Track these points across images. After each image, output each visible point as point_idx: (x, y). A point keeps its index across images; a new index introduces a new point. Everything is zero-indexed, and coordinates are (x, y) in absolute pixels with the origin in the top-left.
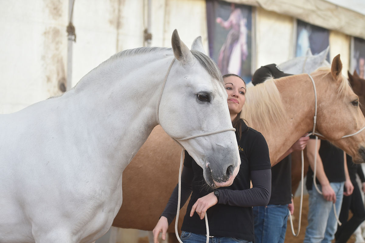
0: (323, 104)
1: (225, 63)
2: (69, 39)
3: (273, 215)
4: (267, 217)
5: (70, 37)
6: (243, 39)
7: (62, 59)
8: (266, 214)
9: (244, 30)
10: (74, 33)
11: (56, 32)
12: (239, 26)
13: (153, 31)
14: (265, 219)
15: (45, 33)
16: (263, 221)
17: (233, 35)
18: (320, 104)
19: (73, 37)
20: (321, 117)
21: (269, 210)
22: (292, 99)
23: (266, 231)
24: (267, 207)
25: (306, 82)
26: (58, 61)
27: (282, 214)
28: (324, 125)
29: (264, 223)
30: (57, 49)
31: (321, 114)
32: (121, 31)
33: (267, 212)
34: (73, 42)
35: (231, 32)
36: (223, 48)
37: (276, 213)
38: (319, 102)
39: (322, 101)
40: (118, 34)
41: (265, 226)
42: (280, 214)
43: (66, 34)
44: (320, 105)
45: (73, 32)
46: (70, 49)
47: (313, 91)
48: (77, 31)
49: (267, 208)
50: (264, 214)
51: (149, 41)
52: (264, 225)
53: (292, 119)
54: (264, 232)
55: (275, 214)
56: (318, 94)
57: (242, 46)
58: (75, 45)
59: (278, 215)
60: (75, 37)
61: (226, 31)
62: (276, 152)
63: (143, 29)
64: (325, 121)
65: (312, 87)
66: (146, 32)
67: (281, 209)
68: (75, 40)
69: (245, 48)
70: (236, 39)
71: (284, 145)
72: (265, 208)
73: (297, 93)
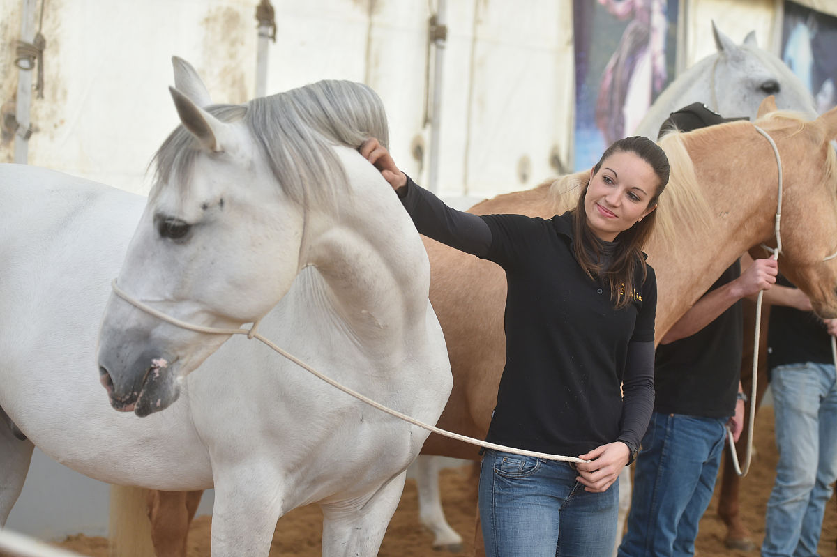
0: (795, 188)
1: (616, 96)
2: (261, 35)
3: (685, 435)
4: (671, 438)
5: (263, 29)
6: (657, 43)
7: (242, 78)
8: (668, 429)
9: (659, 21)
10: (273, 21)
11: (232, 19)
12: (649, 11)
13: (450, 20)
14: (666, 441)
15: (207, 20)
16: (662, 444)
17: (636, 33)
18: (787, 187)
19: (270, 31)
20: (792, 216)
21: (676, 423)
22: (725, 173)
23: (666, 466)
24: (673, 415)
25: (753, 140)
26: (234, 83)
27: (706, 435)
28: (797, 233)
29: (664, 450)
30: (232, 56)
31: (792, 209)
32: (376, 19)
33: (672, 427)
34: (270, 42)
35: (631, 27)
36: (612, 63)
37: (692, 431)
38: (787, 185)
39: (792, 182)
40: (371, 26)
41: (664, 456)
42: (700, 433)
43: (255, 23)
44: (789, 190)
45: (269, 20)
46: (262, 58)
47: (774, 159)
48: (279, 18)
49: (673, 419)
50: (666, 430)
51: (440, 42)
52: (663, 453)
53: (727, 213)
54: (661, 468)
55: (690, 434)
56: (784, 167)
57: (654, 59)
58: (272, 47)
59: (696, 436)
60: (275, 31)
61: (619, 23)
62: (692, 287)
63: (428, 15)
64: (800, 225)
65: (772, 152)
66: (433, 21)
67: (707, 426)
68: (273, 38)
69: (661, 62)
70: (641, 43)
71: (708, 269)
72: (669, 417)
73: (736, 161)
